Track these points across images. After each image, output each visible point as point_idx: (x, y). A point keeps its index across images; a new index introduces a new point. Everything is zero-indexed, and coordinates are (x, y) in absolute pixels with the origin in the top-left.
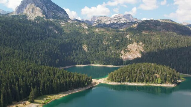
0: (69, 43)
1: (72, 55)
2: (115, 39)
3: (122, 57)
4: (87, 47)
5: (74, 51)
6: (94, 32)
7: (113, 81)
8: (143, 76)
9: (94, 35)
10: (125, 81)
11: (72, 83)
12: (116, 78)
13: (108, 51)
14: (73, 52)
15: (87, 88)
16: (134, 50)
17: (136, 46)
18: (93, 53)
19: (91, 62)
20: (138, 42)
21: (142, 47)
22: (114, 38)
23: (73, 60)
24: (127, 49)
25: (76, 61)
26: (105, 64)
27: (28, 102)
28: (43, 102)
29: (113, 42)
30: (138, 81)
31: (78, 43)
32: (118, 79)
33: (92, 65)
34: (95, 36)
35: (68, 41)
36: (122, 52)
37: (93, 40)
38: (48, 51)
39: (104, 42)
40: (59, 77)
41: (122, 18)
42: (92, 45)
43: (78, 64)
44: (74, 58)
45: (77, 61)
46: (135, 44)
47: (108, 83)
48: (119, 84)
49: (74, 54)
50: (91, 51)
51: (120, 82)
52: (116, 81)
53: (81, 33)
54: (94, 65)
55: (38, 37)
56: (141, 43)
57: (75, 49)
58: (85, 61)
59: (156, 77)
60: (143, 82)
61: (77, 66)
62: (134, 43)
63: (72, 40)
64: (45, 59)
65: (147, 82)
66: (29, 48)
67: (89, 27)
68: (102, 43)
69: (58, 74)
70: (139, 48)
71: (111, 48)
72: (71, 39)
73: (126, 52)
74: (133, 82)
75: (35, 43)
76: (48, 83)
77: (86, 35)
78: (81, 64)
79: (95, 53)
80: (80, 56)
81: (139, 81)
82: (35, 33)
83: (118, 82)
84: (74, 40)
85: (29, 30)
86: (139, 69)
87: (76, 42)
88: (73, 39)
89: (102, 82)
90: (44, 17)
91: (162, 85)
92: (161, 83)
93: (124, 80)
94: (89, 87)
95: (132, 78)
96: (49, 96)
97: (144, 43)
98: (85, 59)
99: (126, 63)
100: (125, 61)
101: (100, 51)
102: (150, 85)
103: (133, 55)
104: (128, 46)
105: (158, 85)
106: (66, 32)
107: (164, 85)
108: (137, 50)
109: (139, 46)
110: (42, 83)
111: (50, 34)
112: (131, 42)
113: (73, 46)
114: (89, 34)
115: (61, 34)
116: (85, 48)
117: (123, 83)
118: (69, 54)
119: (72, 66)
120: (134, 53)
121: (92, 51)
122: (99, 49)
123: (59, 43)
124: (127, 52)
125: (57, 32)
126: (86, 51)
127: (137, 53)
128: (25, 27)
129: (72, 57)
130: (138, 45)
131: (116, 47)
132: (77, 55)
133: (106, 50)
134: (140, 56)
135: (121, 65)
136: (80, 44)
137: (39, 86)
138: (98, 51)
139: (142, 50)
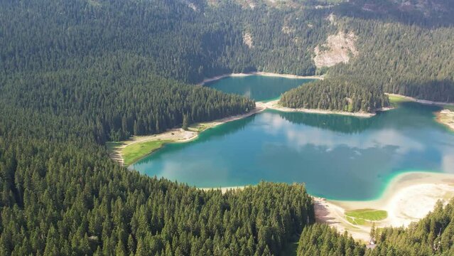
0: (219, 32)
1: (224, 55)
2: (306, 22)
3: (315, 59)
4: (251, 39)
5: (227, 47)
6: (266, 5)
7: (285, 106)
8: (329, 100)
9: (266, 12)
10: (302, 106)
11: (229, 108)
12: (289, 103)
13: (290, 48)
14: (225, 48)
15: (248, 115)
16: (337, 46)
17: (342, 39)
18: (262, 51)
19: (259, 69)
20: (346, 32)
21: (352, 43)
22: (304, 21)
23: (227, 66)
24: (324, 45)
25: (231, 66)
26: (282, 73)
27: (181, 130)
28: (197, 130)
29: (302, 28)
30: (320, 108)
31: (235, 30)
32: (292, 103)
33: (259, 73)
34: (268, 14)
35: (215, 26)
36: (317, 50)
37: (265, 22)
38: (186, 53)
39: (284, 28)
40: (212, 102)
42: (261, 34)
43: (235, 73)
44: (228, 61)
45: (233, 67)
46: (341, 35)
47: (277, 109)
48: (293, 110)
49: (228, 54)
50: (258, 47)
51: (295, 107)
52: (289, 107)
53: (241, 6)
54: (262, 74)
55: (166, 24)
56: (352, 35)
57: (228, 43)
58: (246, 66)
59: (347, 103)
60: (327, 108)
61: (233, 75)
62: (340, 33)
63: (223, 25)
64: (183, 68)
65: (333, 108)
66: (157, 49)
68: (280, 28)
69: (210, 97)
70: (346, 43)
71: (296, 40)
72: (221, 22)
73: (322, 49)
74: (313, 108)
75: (163, 37)
76: (200, 108)
77: (251, 11)
78: (240, 72)
79: (266, 51)
80: (239, 57)
81: (322, 107)
82: (160, 18)
83: (292, 107)
84: (228, 24)
85: (149, 11)
86: (324, 90)
87: (231, 29)
88: (225, 23)
89: (270, 107)
91: (353, 114)
92: (353, 111)
93: (300, 106)
94: (251, 114)
95: (312, 103)
96: (202, 124)
97: (358, 34)
98: (247, 63)
99: (320, 72)
100: (320, 67)
101: (275, 46)
102: (336, 113)
103: (336, 57)
104: (329, 37)
105: (348, 114)
106: (212, 5)
107: (357, 114)
108: (343, 48)
109: (347, 40)
110: (193, 108)
111: (183, 13)
112: (334, 30)
113: (225, 37)
114: (256, 9)
115: (203, 11)
116: (248, 40)
117: (299, 110)
118: (219, 53)
119: (225, 76)
120: (337, 53)
121: (261, 47)
122: (275, 42)
123: (201, 33)
124: (326, 51)
125: (194, 8)
126: (250, 46)
127: (342, 55)
128: (142, 6)
129: (224, 60)
130: (345, 37)
131: (306, 40)
132: (232, 54)
133: (286, 46)
134: (346, 59)
135: (311, 75)
136: (239, 33)
137: (190, 112)
138: (272, 46)
139: (353, 49)
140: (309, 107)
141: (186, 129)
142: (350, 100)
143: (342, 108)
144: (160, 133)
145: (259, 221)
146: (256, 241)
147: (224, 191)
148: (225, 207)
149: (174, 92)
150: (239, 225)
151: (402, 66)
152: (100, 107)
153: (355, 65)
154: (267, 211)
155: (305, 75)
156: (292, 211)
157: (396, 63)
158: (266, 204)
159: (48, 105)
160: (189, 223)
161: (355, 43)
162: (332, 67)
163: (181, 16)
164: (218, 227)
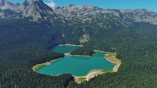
0: (56, 34)
3: (80, 41)
6: (68, 26)
8: (81, 53)
9: (68, 28)
12: (72, 54)
17: (86, 36)
19: (66, 43)
20: (87, 34)
22: (77, 31)
23: (58, 43)
24: (82, 37)
28: (51, 62)
35: (55, 32)
36: (80, 39)
37: (68, 31)
38: (47, 41)
39: (72, 33)
41: (87, 9)
42: (67, 34)
45: (60, 43)
53: (62, 26)
55: (42, 33)
56: (88, 35)
57: (58, 37)
61: (59, 45)
67: (66, 22)
71: (75, 36)
80: (61, 40)
81: (79, 55)
84: (58, 31)
87: (59, 33)
89: (68, 55)
90: (42, 19)
97: (90, 35)
98: (63, 42)
100: (81, 43)
104: (83, 35)
106: (54, 26)
107: (87, 56)
112: (84, 33)
113: (58, 35)
114: (65, 27)
115: (51, 28)
116: (63, 36)
120: (85, 39)
121: (67, 38)
123: (51, 34)
124: (82, 39)
125: (49, 27)
131: (78, 36)
132: (59, 40)
133: (73, 37)
134: (87, 41)
135: (79, 45)
136: (61, 34)
137: (49, 58)
138: (69, 37)
139: (89, 38)
140: (76, 55)
141: (48, 62)
142: (85, 53)
143: (83, 55)
144: (42, 63)
145: (62, 81)
146: (61, 84)
147: (56, 76)
148: (56, 79)
149: (45, 53)
150: (58, 81)
151: (99, 43)
152: (28, 58)
153: (89, 43)
154: (63, 79)
155: (77, 45)
156: (68, 78)
157: (98, 42)
158: (63, 78)
159: (16, 58)
160: (50, 82)
161: (89, 37)
162: (84, 43)
163: (46, 30)
164: (55, 82)
